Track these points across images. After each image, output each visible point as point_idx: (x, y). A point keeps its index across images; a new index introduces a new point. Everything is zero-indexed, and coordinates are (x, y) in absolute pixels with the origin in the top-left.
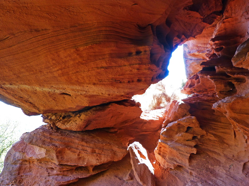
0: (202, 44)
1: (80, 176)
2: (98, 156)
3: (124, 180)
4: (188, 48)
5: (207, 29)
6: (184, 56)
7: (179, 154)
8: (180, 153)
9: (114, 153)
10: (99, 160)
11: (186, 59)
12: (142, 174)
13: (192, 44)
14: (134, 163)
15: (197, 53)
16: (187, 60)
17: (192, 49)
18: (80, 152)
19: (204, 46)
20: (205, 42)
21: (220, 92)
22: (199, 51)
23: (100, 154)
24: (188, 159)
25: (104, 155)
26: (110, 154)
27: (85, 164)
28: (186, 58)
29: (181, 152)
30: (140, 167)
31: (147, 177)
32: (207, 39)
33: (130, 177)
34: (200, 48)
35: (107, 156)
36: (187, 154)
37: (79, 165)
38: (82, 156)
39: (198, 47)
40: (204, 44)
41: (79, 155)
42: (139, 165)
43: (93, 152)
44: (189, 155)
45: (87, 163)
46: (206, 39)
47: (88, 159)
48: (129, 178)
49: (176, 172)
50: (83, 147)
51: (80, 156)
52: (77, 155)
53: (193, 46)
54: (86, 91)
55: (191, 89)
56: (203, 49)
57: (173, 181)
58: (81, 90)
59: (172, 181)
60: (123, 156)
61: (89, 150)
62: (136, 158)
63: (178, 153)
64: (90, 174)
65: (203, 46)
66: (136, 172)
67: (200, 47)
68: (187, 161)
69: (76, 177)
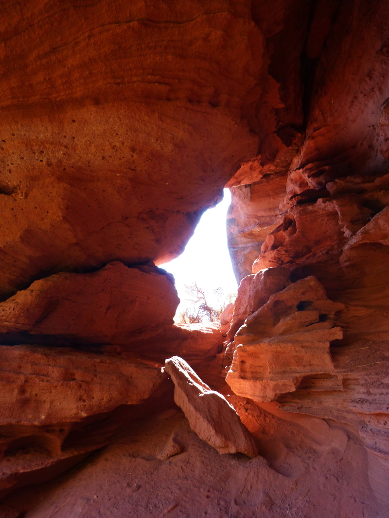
0: (265, 210)
1: (23, 468)
2: (84, 387)
3: (160, 461)
4: (238, 225)
5: (272, 180)
6: (229, 245)
7: (303, 350)
8: (303, 347)
9: (128, 381)
10: (84, 401)
11: (236, 249)
12: (215, 416)
13: (246, 214)
14: (187, 395)
15: (257, 230)
16: (237, 251)
17: (246, 225)
18: (26, 381)
19: (270, 214)
20: (271, 206)
21: (350, 221)
22: (261, 225)
23: (87, 383)
24: (328, 352)
25: (100, 384)
26: (118, 383)
27: (43, 417)
28: (234, 248)
29: (304, 344)
30: (206, 402)
31: (230, 424)
32: (274, 198)
33: (177, 446)
34: (263, 219)
35: (110, 388)
36: (321, 345)
37: (23, 422)
38: (34, 393)
39: (257, 217)
40: (270, 209)
41: (22, 391)
42: (202, 397)
43: (68, 377)
44: (328, 345)
45: (49, 416)
46: (272, 200)
47: (52, 402)
48: (174, 447)
49: (300, 406)
50: (36, 367)
51: (27, 395)
52: (16, 391)
53: (248, 217)
54: (66, 147)
55: (278, 251)
56: (268, 219)
57: (295, 432)
58: (52, 144)
59: (292, 433)
60: (151, 386)
61: (55, 372)
62: (190, 384)
63: (298, 349)
64: (56, 459)
65: (268, 213)
66: (200, 413)
67: (263, 216)
68: (327, 358)
69: (8, 472)
